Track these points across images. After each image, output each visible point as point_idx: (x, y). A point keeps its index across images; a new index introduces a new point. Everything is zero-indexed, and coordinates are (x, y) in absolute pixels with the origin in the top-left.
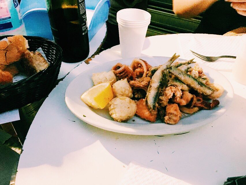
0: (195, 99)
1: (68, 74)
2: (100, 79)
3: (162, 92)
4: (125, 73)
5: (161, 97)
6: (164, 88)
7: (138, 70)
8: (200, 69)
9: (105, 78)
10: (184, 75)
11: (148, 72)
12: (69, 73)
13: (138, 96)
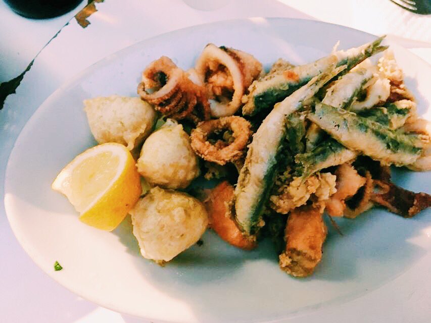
0: (369, 191)
1: (28, 69)
2: (104, 124)
3: (279, 183)
4: (179, 102)
5: (274, 198)
6: (286, 174)
7: (218, 80)
8: (396, 74)
9: (120, 125)
10: (351, 130)
11: (245, 99)
12: (31, 64)
13: (213, 174)
